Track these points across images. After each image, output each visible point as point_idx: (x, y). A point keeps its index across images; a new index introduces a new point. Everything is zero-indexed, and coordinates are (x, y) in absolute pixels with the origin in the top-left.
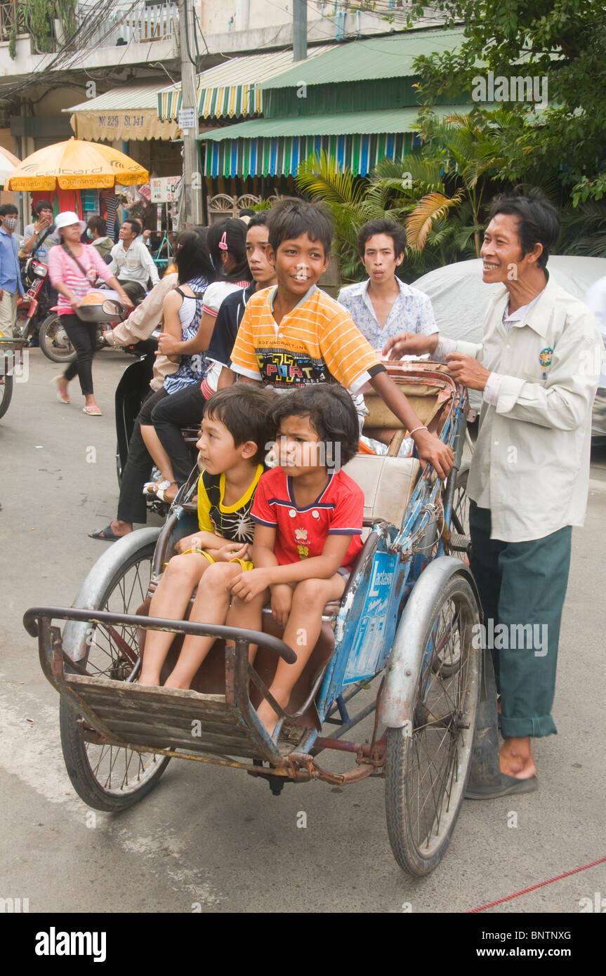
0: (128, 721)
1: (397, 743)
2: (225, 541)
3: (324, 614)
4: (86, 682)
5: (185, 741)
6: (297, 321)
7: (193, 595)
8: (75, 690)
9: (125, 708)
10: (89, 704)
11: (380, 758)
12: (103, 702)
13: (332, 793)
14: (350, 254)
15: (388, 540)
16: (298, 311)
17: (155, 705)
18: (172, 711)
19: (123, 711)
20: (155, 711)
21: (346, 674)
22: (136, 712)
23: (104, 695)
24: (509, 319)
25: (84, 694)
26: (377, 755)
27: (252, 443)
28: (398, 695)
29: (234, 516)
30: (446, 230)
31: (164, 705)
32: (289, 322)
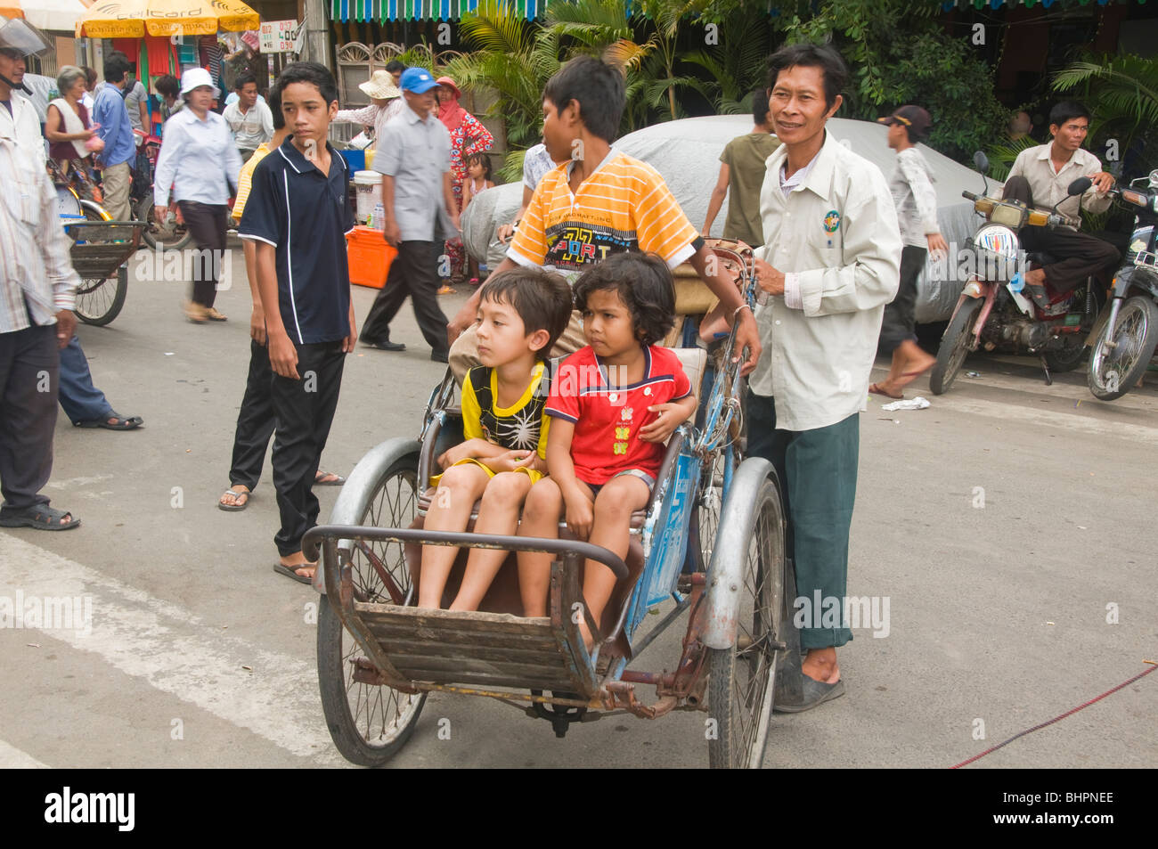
0: (421, 654)
1: (722, 673)
2: (501, 449)
3: (631, 527)
4: (380, 611)
5: (484, 675)
6: (596, 187)
7: (474, 511)
8: (364, 621)
9: (421, 639)
10: (376, 636)
11: (684, 688)
12: (394, 634)
13: (618, 732)
14: (519, 115)
15: (692, 441)
16: (597, 176)
17: (460, 634)
18: (480, 640)
19: (417, 643)
20: (458, 642)
21: (649, 595)
22: (434, 644)
23: (399, 625)
24: (786, 184)
25: (373, 625)
26: (680, 685)
27: (545, 331)
28: (723, 613)
29: (511, 420)
30: (635, 85)
31: (471, 633)
32: (586, 190)
